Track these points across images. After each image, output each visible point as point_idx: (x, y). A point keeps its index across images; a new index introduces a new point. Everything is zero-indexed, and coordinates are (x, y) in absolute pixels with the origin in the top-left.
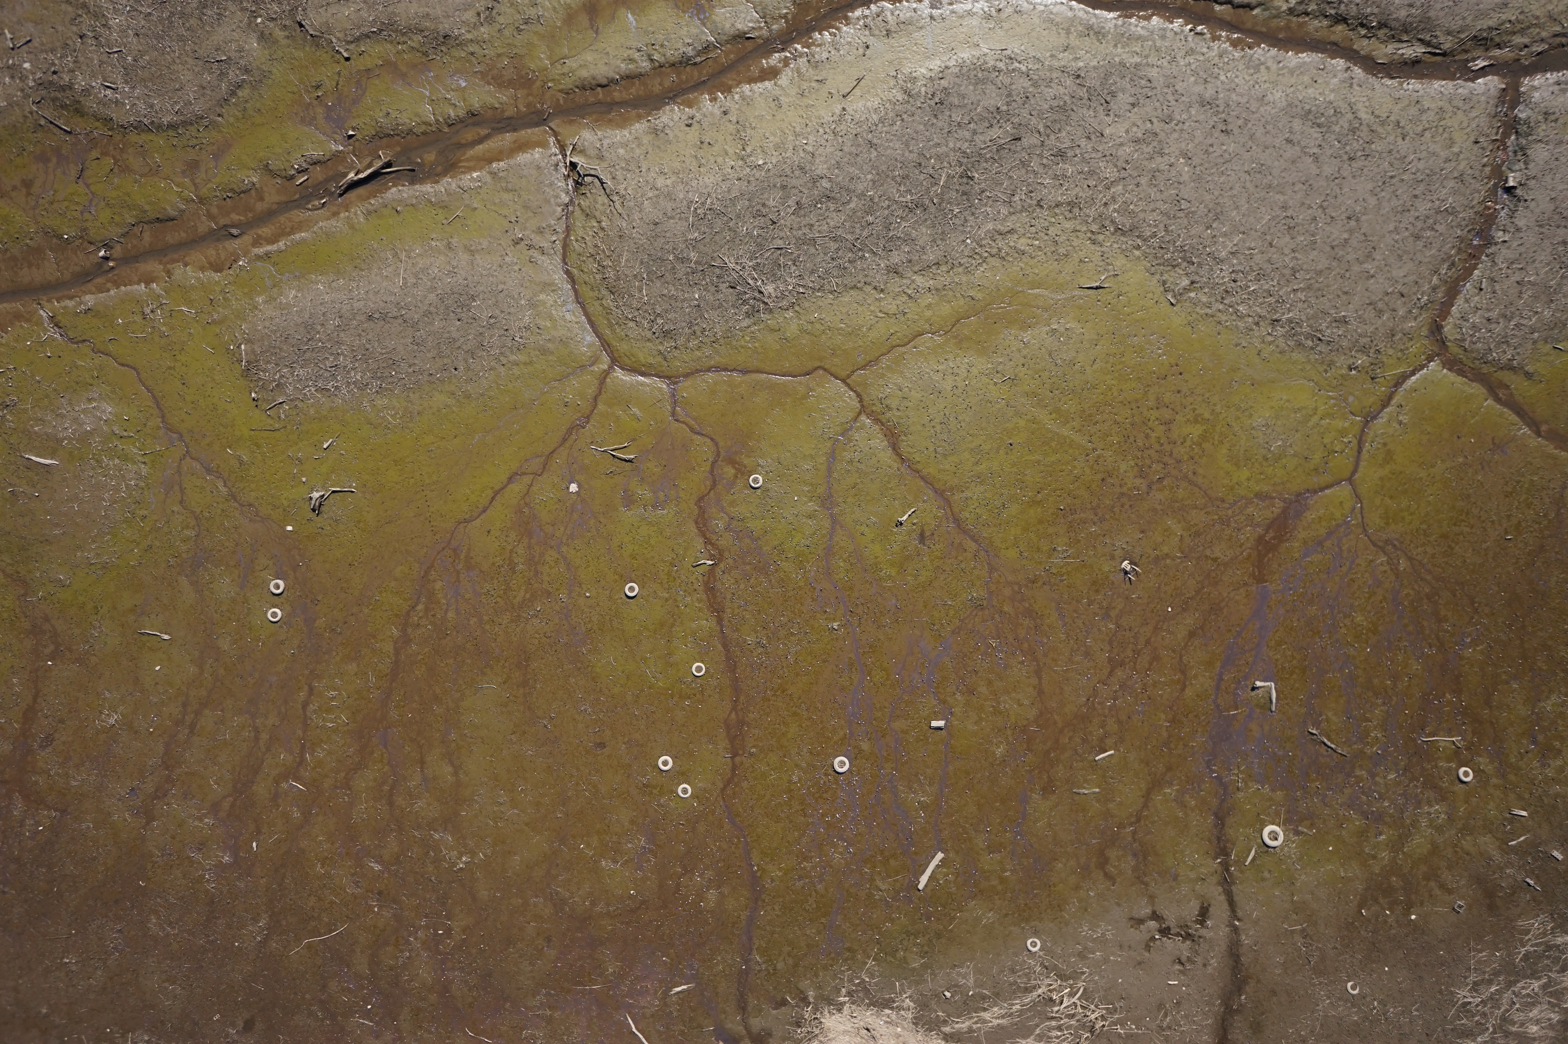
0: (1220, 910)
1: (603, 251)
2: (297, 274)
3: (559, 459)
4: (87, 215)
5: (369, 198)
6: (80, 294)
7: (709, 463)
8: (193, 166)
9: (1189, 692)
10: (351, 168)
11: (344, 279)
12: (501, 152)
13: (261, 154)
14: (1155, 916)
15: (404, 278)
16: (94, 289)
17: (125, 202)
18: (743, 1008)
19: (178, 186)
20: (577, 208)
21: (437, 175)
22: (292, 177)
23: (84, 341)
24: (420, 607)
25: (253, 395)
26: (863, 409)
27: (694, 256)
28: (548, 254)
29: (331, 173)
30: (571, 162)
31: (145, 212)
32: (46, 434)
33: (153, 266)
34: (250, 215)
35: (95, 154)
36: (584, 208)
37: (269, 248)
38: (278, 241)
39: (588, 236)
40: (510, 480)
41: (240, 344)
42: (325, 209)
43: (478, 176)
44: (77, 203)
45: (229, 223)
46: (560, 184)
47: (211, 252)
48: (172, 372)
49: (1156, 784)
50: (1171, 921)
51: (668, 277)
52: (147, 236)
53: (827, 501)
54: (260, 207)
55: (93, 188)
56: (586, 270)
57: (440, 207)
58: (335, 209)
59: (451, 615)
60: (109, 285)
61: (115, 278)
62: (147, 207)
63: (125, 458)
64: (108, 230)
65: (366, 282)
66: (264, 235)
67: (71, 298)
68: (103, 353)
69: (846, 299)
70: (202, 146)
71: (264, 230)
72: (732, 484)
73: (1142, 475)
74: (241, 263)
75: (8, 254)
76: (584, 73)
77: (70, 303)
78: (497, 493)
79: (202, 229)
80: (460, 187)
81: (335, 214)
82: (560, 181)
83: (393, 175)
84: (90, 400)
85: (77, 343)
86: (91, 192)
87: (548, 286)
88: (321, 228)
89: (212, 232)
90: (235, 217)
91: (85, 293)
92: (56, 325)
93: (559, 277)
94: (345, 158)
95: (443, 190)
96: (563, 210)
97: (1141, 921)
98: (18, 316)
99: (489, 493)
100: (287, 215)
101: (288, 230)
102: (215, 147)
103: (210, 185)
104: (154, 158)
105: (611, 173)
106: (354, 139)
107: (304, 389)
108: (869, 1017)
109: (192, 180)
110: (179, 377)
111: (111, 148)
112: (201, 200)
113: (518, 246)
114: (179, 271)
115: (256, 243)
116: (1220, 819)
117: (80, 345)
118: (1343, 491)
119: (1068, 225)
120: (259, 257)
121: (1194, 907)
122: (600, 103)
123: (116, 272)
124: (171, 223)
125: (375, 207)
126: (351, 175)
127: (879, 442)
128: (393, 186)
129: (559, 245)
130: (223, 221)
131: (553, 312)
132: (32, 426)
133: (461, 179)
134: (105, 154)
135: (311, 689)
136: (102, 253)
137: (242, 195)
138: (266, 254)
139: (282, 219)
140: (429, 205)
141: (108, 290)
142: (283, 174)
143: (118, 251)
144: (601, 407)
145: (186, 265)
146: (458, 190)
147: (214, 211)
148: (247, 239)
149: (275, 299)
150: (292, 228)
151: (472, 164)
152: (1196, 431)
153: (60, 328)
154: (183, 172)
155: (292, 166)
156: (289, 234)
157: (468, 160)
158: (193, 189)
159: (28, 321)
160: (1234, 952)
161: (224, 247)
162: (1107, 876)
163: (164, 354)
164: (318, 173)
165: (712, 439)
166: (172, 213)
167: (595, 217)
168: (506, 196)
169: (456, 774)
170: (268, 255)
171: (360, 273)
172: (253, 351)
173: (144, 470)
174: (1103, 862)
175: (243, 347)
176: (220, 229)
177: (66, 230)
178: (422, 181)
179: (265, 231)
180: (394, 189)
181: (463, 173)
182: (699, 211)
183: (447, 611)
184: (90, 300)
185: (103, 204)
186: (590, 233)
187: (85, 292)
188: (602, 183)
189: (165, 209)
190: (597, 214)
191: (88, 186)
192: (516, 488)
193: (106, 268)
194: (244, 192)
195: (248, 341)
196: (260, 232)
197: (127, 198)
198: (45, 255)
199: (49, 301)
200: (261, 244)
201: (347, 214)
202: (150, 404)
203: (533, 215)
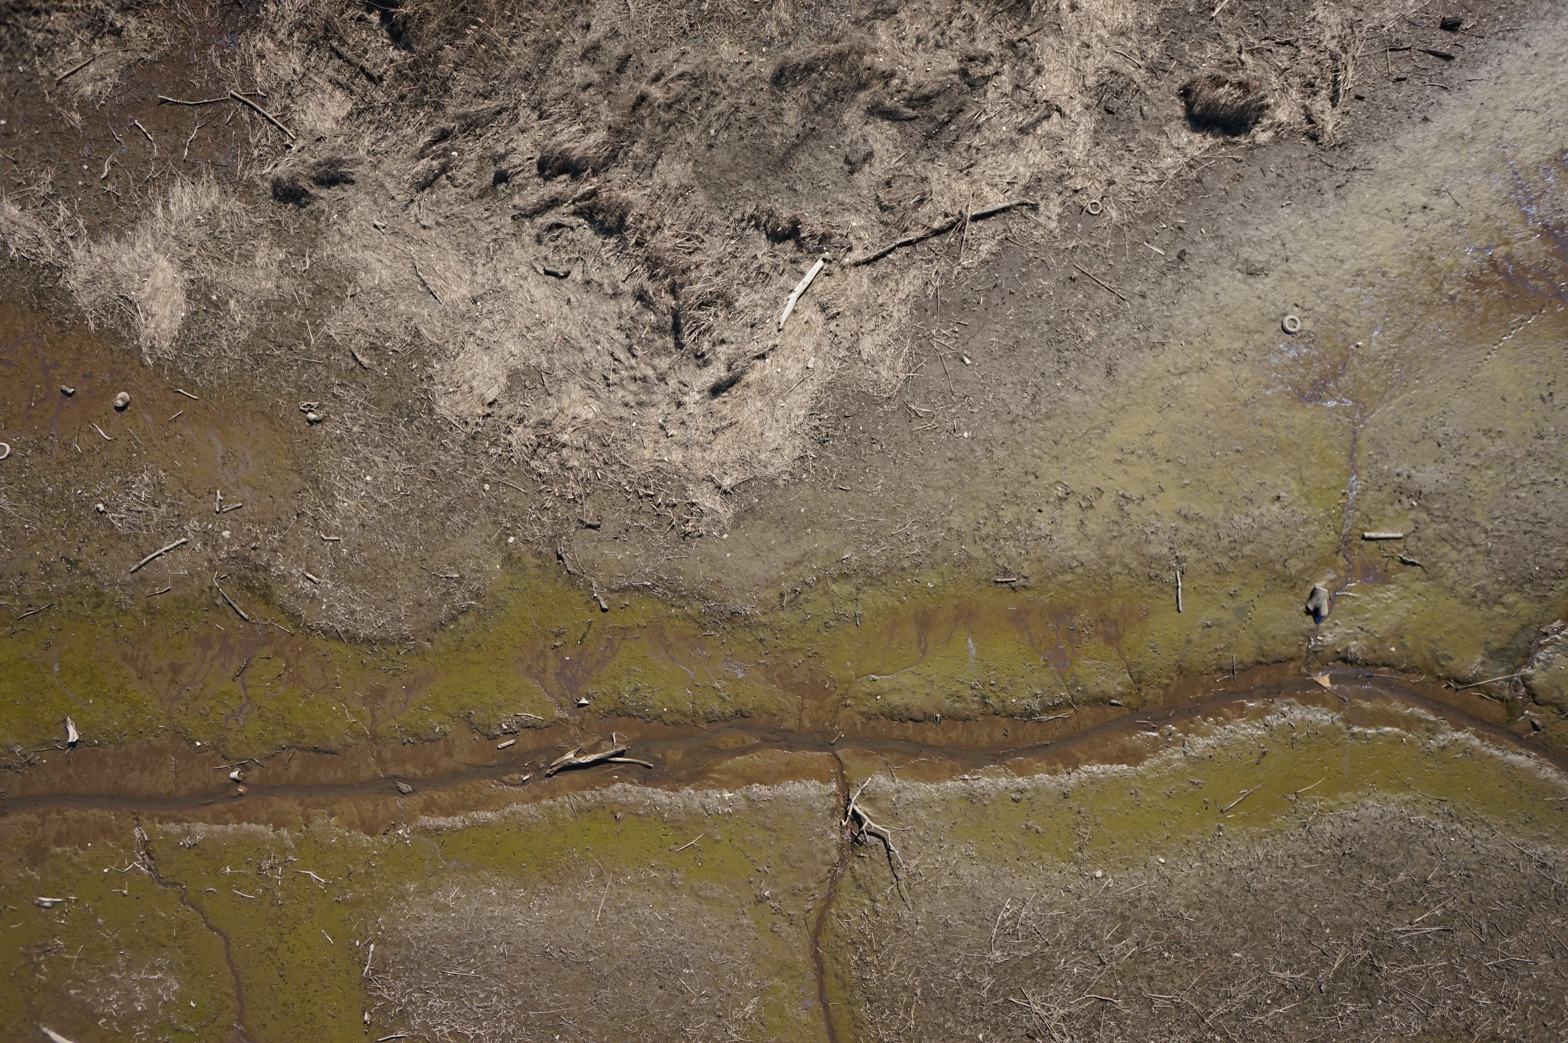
1: (870, 941)
2: (468, 866)
4: (231, 722)
5: (584, 789)
6: (190, 819)
8: (379, 693)
10: (573, 744)
11: (525, 889)
12: (767, 773)
13: (465, 700)
15: (603, 911)
16: (210, 816)
17: (283, 717)
19: (352, 713)
20: (848, 873)
21: (678, 781)
22: (496, 737)
23: (175, 884)
25: (366, 1016)
27: (988, 981)
28: (796, 926)
29: (545, 745)
30: (854, 811)
31: (303, 736)
32: (82, 1002)
33: (290, 806)
34: (430, 771)
35: (267, 651)
36: (858, 877)
37: (442, 821)
38: (455, 815)
39: (855, 915)
41: (370, 943)
42: (526, 787)
43: (730, 798)
44: (226, 706)
45: (401, 774)
46: (833, 836)
47: (368, 806)
48: (271, 954)
52: (295, 766)
54: (445, 763)
55: (250, 691)
56: (841, 960)
57: (673, 827)
58: (537, 791)
60: (230, 816)
61: (241, 809)
62: (308, 732)
64: (250, 747)
65: (554, 904)
66: (439, 801)
67: (178, 821)
68: (193, 907)
70: (398, 673)
71: (441, 794)
74: (400, 832)
76: (895, 699)
77: (173, 828)
79: (365, 774)
80: (703, 807)
81: (536, 798)
82: (834, 831)
83: (622, 766)
84: (155, 969)
85: (165, 884)
86: (247, 696)
88: (514, 814)
89: (376, 781)
90: (410, 769)
91: (198, 819)
92: (148, 854)
94: (568, 729)
95: (681, 805)
96: (829, 871)
98: (106, 830)
100: (475, 783)
101: (471, 803)
102: (412, 677)
103: (391, 722)
104: (335, 672)
105: (903, 840)
106: (585, 708)
109: (372, 711)
110: (279, 964)
111: (288, 648)
112: (376, 738)
113: (761, 906)
114: (320, 821)
115: (429, 808)
117: (169, 888)
120: (425, 831)
122: (907, 740)
123: (243, 801)
124: (329, 757)
125: (589, 804)
126: (570, 756)
128: (618, 780)
129: (813, 917)
130: (393, 770)
131: (786, 1005)
132: (68, 988)
133: (707, 796)
134: (278, 654)
136: (234, 774)
137: (427, 743)
138: (436, 830)
139: (468, 786)
140: (659, 820)
141: (226, 823)
142: (486, 731)
143: (255, 774)
145: (331, 815)
146: (701, 810)
147: (387, 754)
148: (419, 800)
149: (430, 893)
150: (477, 803)
151: (725, 778)
153: (151, 858)
154: (364, 698)
155: (500, 726)
156: (471, 809)
157: (722, 772)
158: (369, 722)
159: (116, 839)
161: (385, 804)
163: (269, 928)
164: (529, 740)
166: (335, 745)
167: (869, 893)
168: (760, 835)
170: (438, 829)
171: (548, 887)
172: (383, 959)
175: (372, 947)
176: (387, 778)
177: (202, 736)
178: (656, 785)
179: (443, 796)
180: (619, 785)
181: (713, 787)
182: (1007, 923)
184: (200, 830)
185: (256, 712)
186: (858, 912)
187: (197, 817)
188: (888, 849)
189: (328, 739)
190: (873, 889)
191: (245, 687)
193: (233, 793)
194: (430, 741)
195: (381, 942)
196: (436, 796)
197: (286, 715)
198: (166, 759)
199: (150, 818)
200: (433, 812)
201: (551, 802)
202: (231, 991)
203: (789, 868)
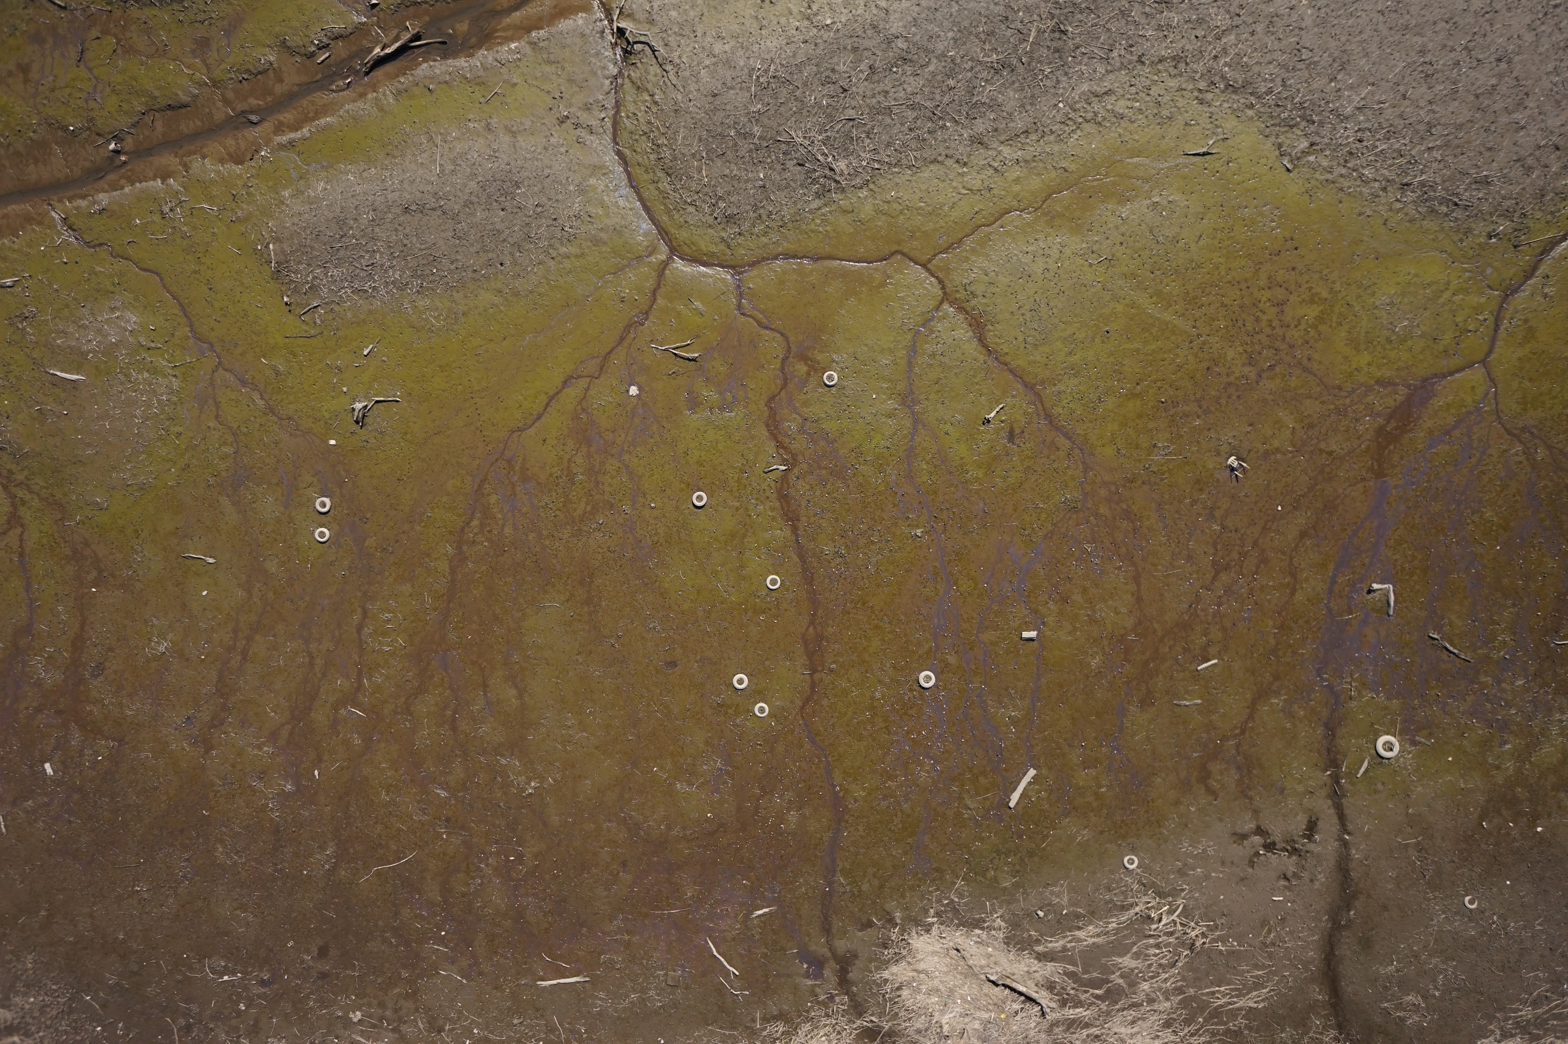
0: (1329, 825)
1: (658, 128)
2: (325, 164)
3: (617, 360)
4: (92, 104)
5: (398, 76)
6: (92, 193)
7: (779, 360)
8: (203, 44)
9: (1299, 597)
10: (377, 43)
11: (376, 168)
12: (540, 19)
13: (277, 29)
14: (1259, 831)
15: (441, 165)
16: (107, 187)
17: (132, 87)
18: (827, 930)
19: (188, 67)
20: (627, 80)
21: (471, 48)
22: (312, 55)
23: (101, 245)
24: (475, 523)
25: (286, 299)
26: (946, 297)
27: (757, 130)
28: (597, 134)
29: (354, 49)
30: (618, 27)
31: (155, 98)
32: (69, 347)
33: (168, 160)
34: (269, 99)
35: (94, 32)
36: (635, 81)
37: (293, 135)
38: (302, 128)
39: (640, 111)
40: (565, 384)
41: (268, 244)
42: (351, 89)
43: (516, 47)
44: (81, 90)
45: (247, 108)
46: (607, 53)
47: (230, 142)
49: (1262, 694)
50: (1277, 835)
51: (730, 155)
52: (159, 126)
53: (908, 399)
54: (279, 89)
55: (96, 72)
56: (639, 150)
58: (361, 89)
59: (508, 530)
60: (123, 182)
61: (129, 174)
62: (157, 93)
63: (154, 371)
64: (116, 120)
65: (400, 171)
66: (285, 120)
67: (83, 197)
69: (926, 174)
70: (212, 21)
71: (285, 115)
72: (804, 382)
73: (1251, 361)
74: (263, 153)
75: (12, 149)
77: (83, 203)
78: (551, 398)
79: (219, 116)
80: (496, 60)
81: (362, 95)
82: (607, 50)
83: (423, 49)
84: (113, 309)
86: (94, 77)
87: (598, 169)
88: (348, 112)
89: (229, 120)
90: (253, 102)
91: (98, 191)
93: (610, 159)
94: (369, 31)
95: (478, 64)
96: (612, 83)
97: (1244, 837)
98: (28, 219)
99: (544, 398)
100: (309, 98)
101: (311, 115)
102: (226, 22)
103: (223, 66)
104: (160, 35)
105: (663, 39)
106: (378, 8)
107: (339, 291)
108: (958, 937)
109: (204, 61)
110: (205, 281)
111: (114, 27)
112: (216, 84)
113: (564, 125)
115: (279, 129)
116: (1331, 728)
118: (1476, 375)
119: (1173, 83)
120: (282, 147)
121: (1301, 821)
123: (129, 167)
124: (184, 111)
125: (405, 85)
126: (377, 50)
127: (963, 333)
128: (423, 61)
129: (608, 123)
130: (240, 107)
131: (605, 198)
132: (54, 339)
133: (497, 52)
134: (106, 32)
135: (365, 613)
136: (112, 146)
137: (259, 76)
138: (290, 143)
139: (305, 103)
141: (122, 188)
142: (303, 50)
143: (129, 143)
144: (660, 301)
145: (204, 157)
146: (495, 63)
147: (230, 95)
148: (268, 126)
149: (303, 193)
150: (316, 113)
151: (509, 33)
152: (1312, 312)
153: (74, 230)
154: (193, 52)
155: (312, 42)
156: (313, 119)
157: (504, 29)
158: (205, 71)
160: (1343, 867)
161: (243, 136)
162: (1210, 791)
164: (341, 49)
165: (782, 334)
166: (184, 98)
167: (647, 90)
168: (548, 69)
169: (520, 696)
171: (393, 160)
172: (283, 251)
173: (176, 384)
174: (1205, 776)
175: (271, 246)
176: (237, 116)
177: (72, 121)
178: (455, 54)
179: (287, 116)
180: (425, 65)
181: (500, 44)
182: (761, 80)
183: (503, 525)
185: (108, 89)
186: (643, 108)
187: (97, 190)
188: (654, 51)
189: (177, 95)
190: (649, 86)
191: (90, 69)
192: (572, 393)
193: (118, 163)
194: (260, 73)
195: (277, 240)
196: (281, 118)
197: (134, 83)
198: (51, 149)
200: (283, 131)
201: (375, 94)
202: (176, 311)
203: (578, 89)
